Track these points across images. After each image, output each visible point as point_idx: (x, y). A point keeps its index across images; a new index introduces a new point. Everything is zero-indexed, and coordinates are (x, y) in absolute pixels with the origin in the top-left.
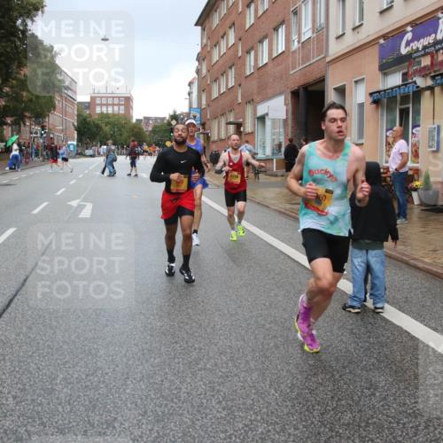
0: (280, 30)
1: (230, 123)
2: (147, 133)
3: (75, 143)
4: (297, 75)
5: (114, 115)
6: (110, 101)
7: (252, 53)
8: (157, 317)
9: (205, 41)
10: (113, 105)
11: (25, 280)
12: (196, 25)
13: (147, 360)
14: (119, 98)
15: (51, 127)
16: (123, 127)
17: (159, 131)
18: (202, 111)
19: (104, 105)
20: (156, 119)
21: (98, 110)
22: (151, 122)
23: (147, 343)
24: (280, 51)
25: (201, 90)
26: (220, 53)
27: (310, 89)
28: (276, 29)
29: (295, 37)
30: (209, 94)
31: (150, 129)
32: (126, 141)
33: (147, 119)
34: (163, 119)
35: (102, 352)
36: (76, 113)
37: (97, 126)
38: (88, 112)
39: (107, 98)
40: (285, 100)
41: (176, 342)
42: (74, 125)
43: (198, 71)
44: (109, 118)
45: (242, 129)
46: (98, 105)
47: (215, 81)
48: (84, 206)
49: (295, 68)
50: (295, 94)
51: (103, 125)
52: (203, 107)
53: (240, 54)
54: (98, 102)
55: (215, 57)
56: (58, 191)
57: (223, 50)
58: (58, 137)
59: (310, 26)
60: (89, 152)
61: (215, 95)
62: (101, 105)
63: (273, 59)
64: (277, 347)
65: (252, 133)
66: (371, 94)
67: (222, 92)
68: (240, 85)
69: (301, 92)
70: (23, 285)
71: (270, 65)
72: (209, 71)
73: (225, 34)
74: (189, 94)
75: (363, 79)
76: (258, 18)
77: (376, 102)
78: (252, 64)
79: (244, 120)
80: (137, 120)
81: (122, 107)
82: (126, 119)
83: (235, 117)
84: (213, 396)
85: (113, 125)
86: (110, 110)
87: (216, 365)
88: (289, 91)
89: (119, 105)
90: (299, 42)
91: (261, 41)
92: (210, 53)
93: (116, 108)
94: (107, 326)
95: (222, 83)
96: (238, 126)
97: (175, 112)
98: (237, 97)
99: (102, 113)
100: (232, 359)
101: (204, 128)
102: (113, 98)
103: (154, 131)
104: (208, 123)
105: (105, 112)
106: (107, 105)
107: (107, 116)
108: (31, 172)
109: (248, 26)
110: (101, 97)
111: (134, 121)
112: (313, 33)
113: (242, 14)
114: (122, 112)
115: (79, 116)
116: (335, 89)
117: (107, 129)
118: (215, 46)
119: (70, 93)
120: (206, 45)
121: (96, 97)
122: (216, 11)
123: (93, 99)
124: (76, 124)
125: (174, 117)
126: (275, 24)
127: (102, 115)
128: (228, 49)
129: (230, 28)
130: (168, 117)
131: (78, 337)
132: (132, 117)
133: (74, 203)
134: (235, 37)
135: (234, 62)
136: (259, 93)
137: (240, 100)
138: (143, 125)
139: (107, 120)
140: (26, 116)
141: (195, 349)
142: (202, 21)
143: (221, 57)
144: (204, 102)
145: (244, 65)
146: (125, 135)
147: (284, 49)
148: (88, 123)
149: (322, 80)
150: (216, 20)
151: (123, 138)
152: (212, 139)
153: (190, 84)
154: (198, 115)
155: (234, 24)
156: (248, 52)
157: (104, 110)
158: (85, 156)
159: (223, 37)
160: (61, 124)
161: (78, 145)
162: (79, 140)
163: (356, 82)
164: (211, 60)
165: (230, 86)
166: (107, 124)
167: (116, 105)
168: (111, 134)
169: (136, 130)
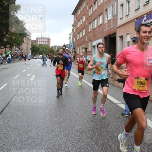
0: (101, 16)
1: (83, 48)
2: (55, 51)
3: (30, 54)
4: (107, 32)
5: (44, 45)
6: (43, 40)
7: (91, 24)
8: (55, 117)
9: (75, 20)
10: (44, 41)
11: (9, 103)
12: (72, 14)
13: (50, 134)
14: (46, 39)
15: (22, 48)
16: (47, 49)
18: (74, 44)
19: (41, 41)
20: (58, 46)
21: (39, 43)
22: (56, 47)
23: (50, 127)
24: (101, 24)
25: (74, 36)
26: (80, 24)
27: (111, 36)
28: (99, 16)
29: (106, 19)
30: (76, 38)
31: (56, 50)
32: (48, 54)
33: (55, 46)
34: (61, 46)
35: (34, 130)
36: (31, 44)
37: (38, 49)
38: (35, 44)
39: (42, 39)
40: (102, 40)
41: (61, 127)
42: (30, 48)
43: (73, 30)
45: (87, 50)
46: (39, 41)
47: (78, 33)
48: (32, 76)
49: (106, 29)
50: (106, 38)
51: (40, 48)
52: (74, 42)
53: (87, 24)
54: (39, 40)
55: (79, 25)
56: (23, 71)
57: (81, 23)
58: (25, 52)
59: (111, 15)
60: (35, 57)
61: (78, 38)
62: (40, 41)
63: (98, 26)
64: (98, 129)
65: (91, 51)
66: (132, 38)
67: (81, 37)
68: (87, 35)
69: (108, 37)
70: (8, 104)
71: (97, 28)
72: (76, 30)
73: (82, 17)
74: (70, 38)
75: (129, 33)
76: (93, 12)
77: (134, 41)
78: (91, 28)
79: (88, 47)
80: (52, 47)
81: (47, 42)
82: (48, 46)
83: (85, 46)
84: (74, 148)
85: (44, 48)
86: (43, 43)
87: (75, 136)
88: (104, 37)
89: (46, 41)
90: (107, 20)
91: (94, 20)
92: (77, 24)
93: (45, 42)
94: (36, 120)
95: (81, 34)
96: (86, 49)
97: (65, 44)
98: (86, 39)
99: (40, 44)
100: (81, 133)
101: (74, 50)
102: (44, 39)
104: (76, 48)
105: (41, 44)
106: (42, 41)
107: (42, 45)
108: (15, 64)
109: (90, 15)
110: (40, 39)
111: (51, 47)
112: (112, 17)
113: (88, 11)
114: (47, 44)
115: (32, 45)
116: (120, 37)
117: (41, 49)
118: (79, 21)
119: (29, 37)
120: (75, 21)
121: (38, 39)
122: (79, 10)
123: (37, 39)
124: (31, 48)
125: (64, 46)
126: (99, 14)
128: (83, 23)
129: (84, 15)
130: (62, 46)
131: (26, 124)
132: (50, 46)
133: (29, 75)
134: (85, 19)
135: (85, 27)
136: (93, 38)
137: (87, 40)
138: (54, 48)
139: (41, 46)
140: (14, 45)
141: (68, 129)
142: (74, 13)
143: (80, 25)
144: (74, 41)
145: (88, 28)
147: (102, 23)
148: (35, 48)
149: (115, 34)
150: (79, 13)
151: (47, 52)
152: (77, 53)
153: (70, 35)
154: (72, 45)
155: (85, 14)
156: (90, 24)
157: (41, 43)
158: (34, 58)
159: (81, 19)
160: (26, 47)
161: (31, 55)
162: (32, 53)
163: (127, 34)
164: (77, 26)
165: (83, 35)
166: (41, 48)
167: (45, 41)
168: (43, 51)
169: (51, 50)
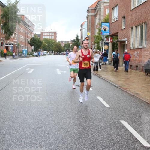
2: (63, 47)
5: (50, 39)
6: (48, 34)
10: (49, 35)
14: (52, 32)
16: (53, 44)
17: (67, 46)
19: (46, 35)
20: (66, 41)
21: (44, 37)
22: (64, 42)
31: (63, 45)
32: (54, 49)
33: (62, 41)
34: (69, 41)
39: (47, 32)
44: (48, 40)
54: (44, 34)
62: (45, 35)
80: (59, 42)
81: (53, 36)
82: (54, 41)
86: (48, 37)
89: (52, 35)
93: (51, 37)
99: (45, 38)
102: (50, 33)
103: (65, 46)
105: (46, 38)
106: (47, 35)
107: (47, 40)
110: (45, 32)
111: (57, 42)
114: (53, 38)
121: (43, 32)
127: (45, 40)
132: (56, 40)
138: (61, 43)
146: (54, 47)
157: (46, 37)
167: (50, 35)
168: (48, 47)
169: (58, 45)
